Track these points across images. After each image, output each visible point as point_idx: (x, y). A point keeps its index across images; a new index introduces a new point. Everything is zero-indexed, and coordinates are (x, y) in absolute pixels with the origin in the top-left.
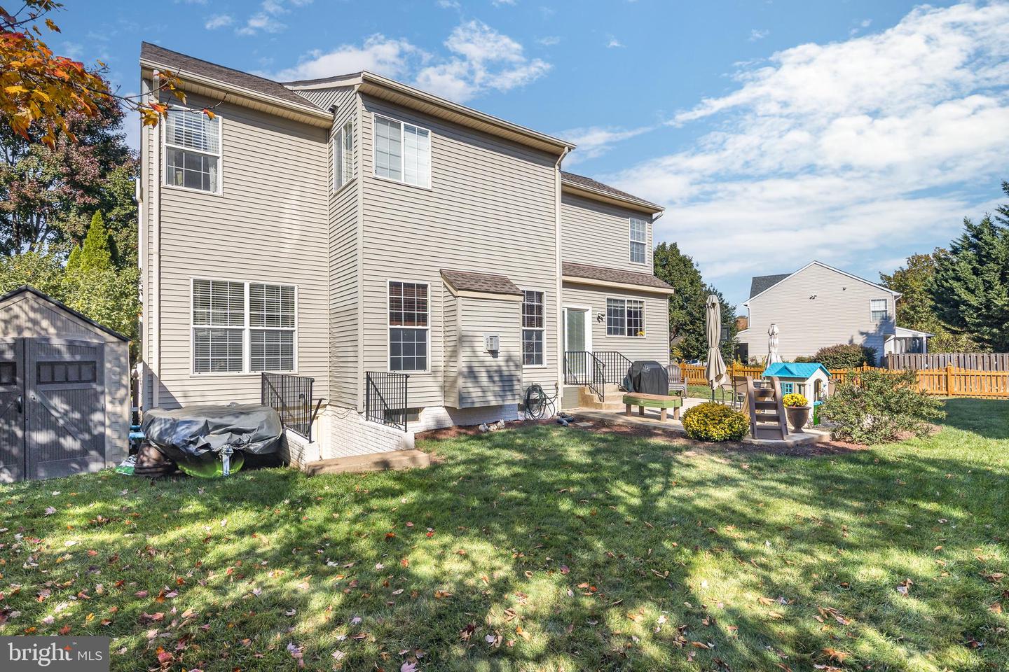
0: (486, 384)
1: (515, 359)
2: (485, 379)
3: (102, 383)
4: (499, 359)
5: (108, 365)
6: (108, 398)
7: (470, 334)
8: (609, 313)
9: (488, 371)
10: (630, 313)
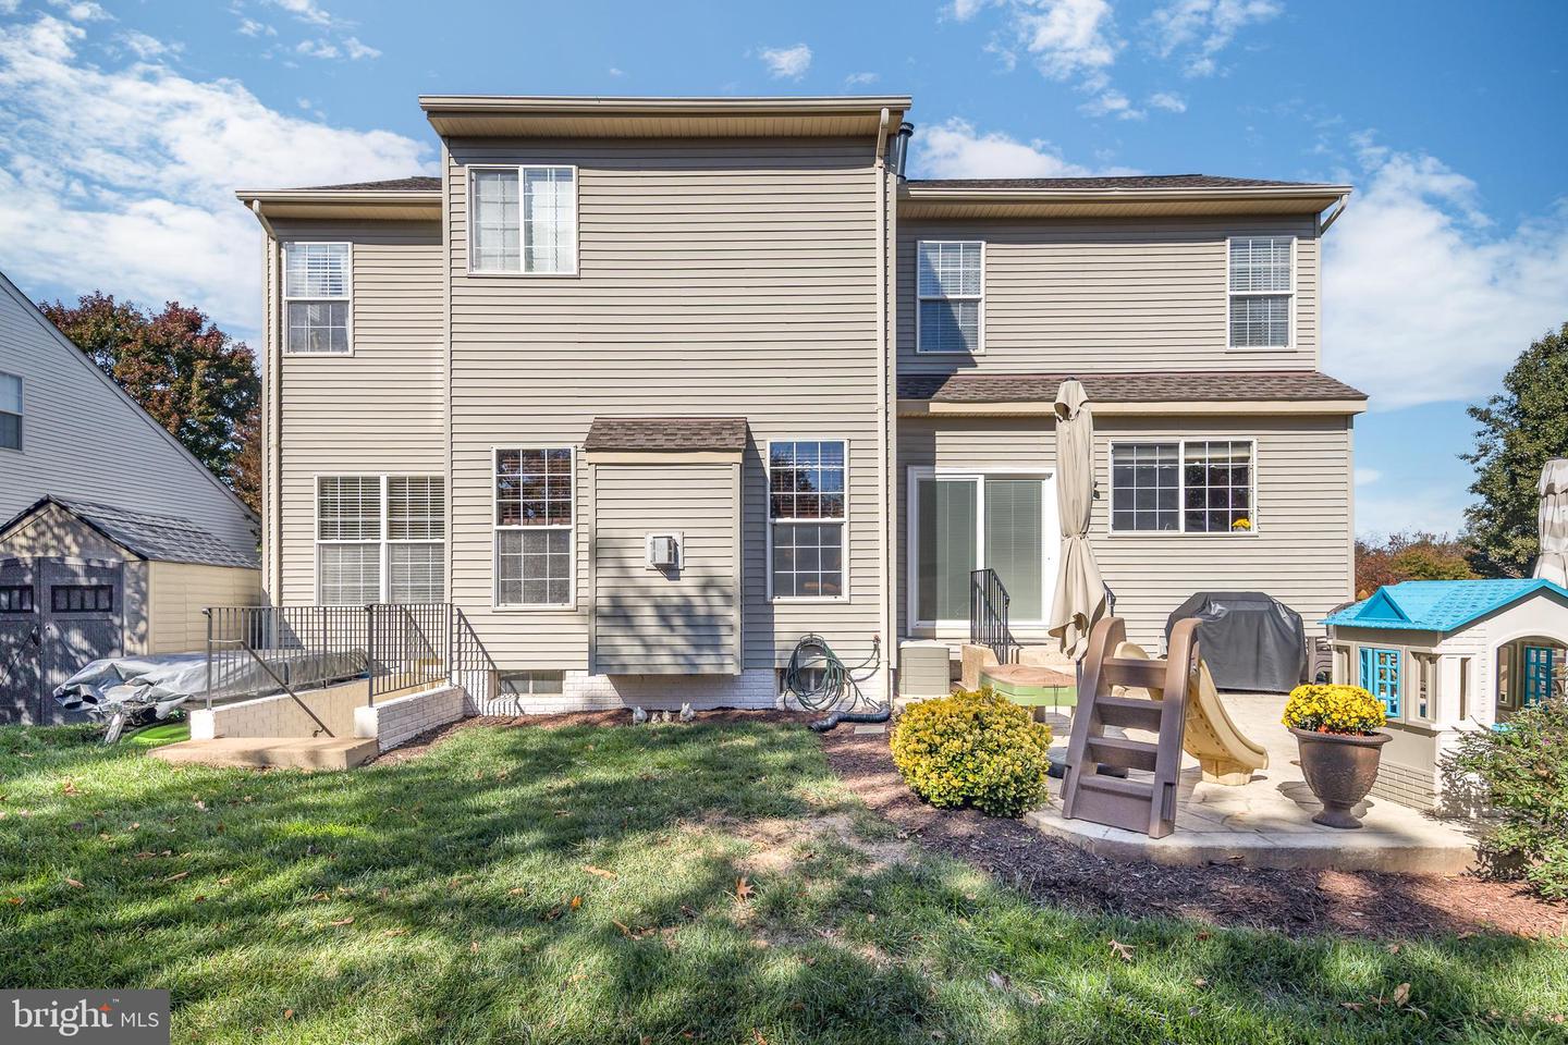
0: (652, 631)
1: (720, 581)
2: (652, 621)
3: (119, 613)
4: (683, 582)
5: (128, 591)
6: (127, 633)
7: (616, 533)
8: (1121, 477)
9: (657, 607)
10: (1194, 475)
